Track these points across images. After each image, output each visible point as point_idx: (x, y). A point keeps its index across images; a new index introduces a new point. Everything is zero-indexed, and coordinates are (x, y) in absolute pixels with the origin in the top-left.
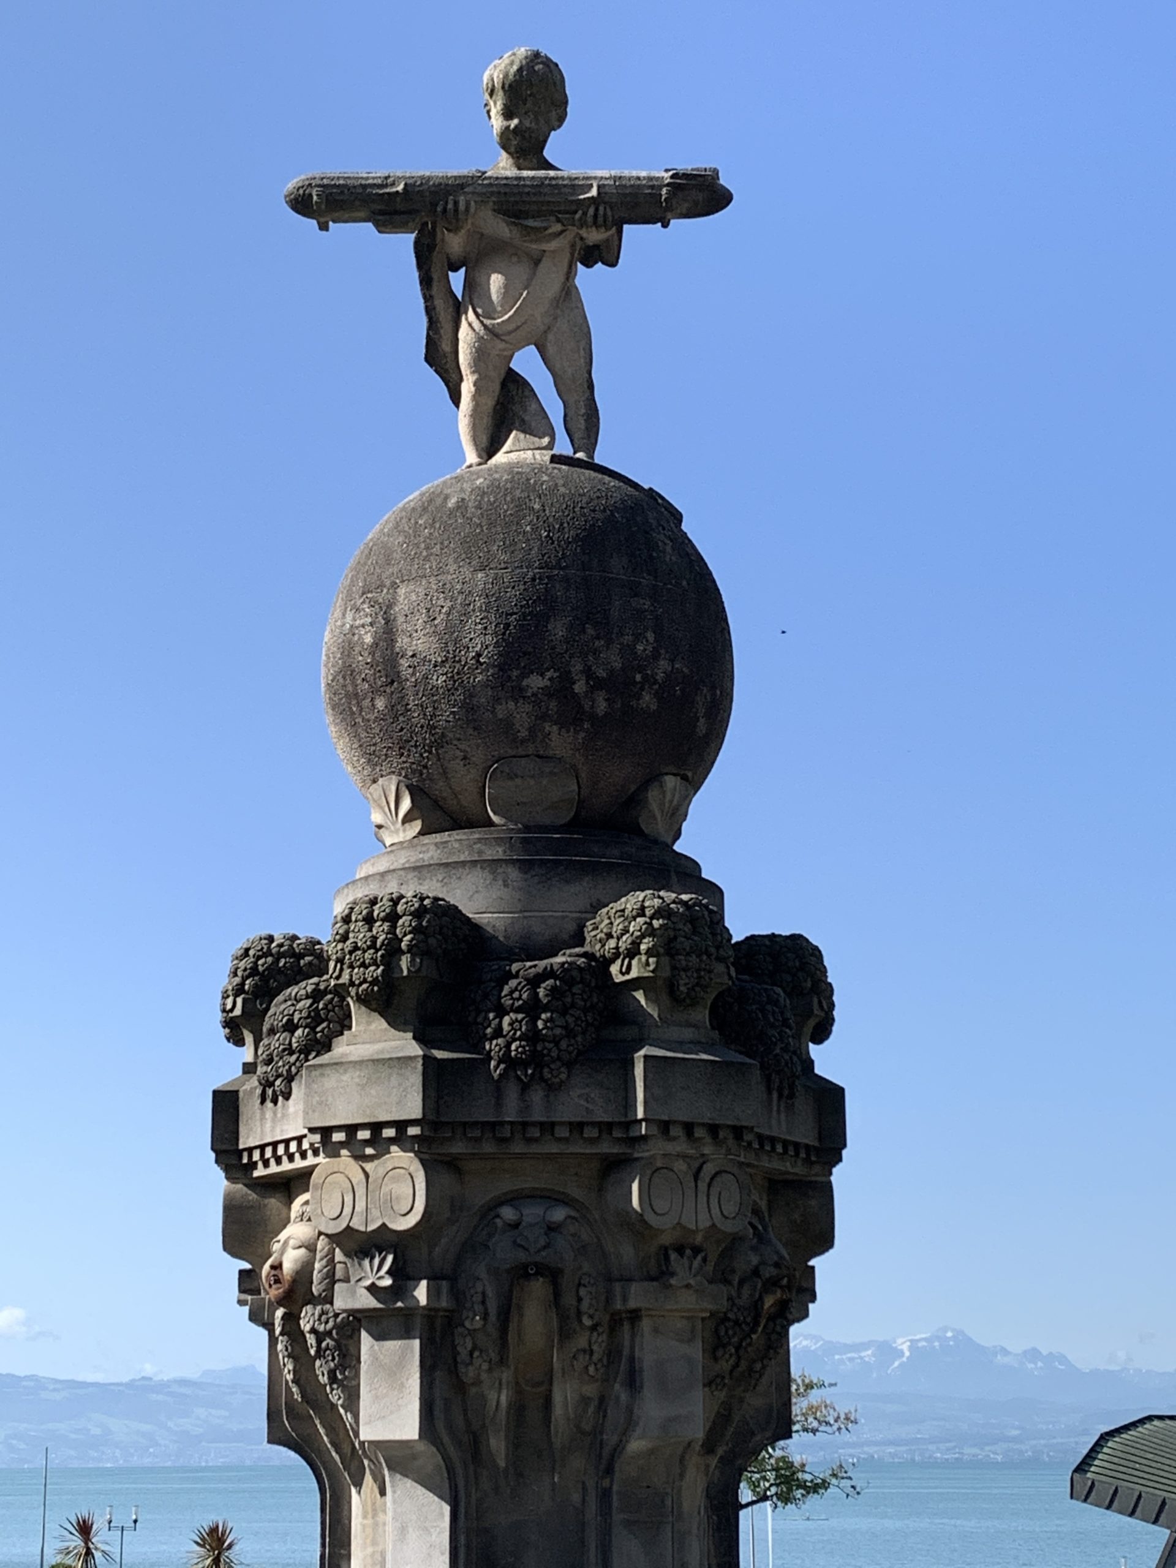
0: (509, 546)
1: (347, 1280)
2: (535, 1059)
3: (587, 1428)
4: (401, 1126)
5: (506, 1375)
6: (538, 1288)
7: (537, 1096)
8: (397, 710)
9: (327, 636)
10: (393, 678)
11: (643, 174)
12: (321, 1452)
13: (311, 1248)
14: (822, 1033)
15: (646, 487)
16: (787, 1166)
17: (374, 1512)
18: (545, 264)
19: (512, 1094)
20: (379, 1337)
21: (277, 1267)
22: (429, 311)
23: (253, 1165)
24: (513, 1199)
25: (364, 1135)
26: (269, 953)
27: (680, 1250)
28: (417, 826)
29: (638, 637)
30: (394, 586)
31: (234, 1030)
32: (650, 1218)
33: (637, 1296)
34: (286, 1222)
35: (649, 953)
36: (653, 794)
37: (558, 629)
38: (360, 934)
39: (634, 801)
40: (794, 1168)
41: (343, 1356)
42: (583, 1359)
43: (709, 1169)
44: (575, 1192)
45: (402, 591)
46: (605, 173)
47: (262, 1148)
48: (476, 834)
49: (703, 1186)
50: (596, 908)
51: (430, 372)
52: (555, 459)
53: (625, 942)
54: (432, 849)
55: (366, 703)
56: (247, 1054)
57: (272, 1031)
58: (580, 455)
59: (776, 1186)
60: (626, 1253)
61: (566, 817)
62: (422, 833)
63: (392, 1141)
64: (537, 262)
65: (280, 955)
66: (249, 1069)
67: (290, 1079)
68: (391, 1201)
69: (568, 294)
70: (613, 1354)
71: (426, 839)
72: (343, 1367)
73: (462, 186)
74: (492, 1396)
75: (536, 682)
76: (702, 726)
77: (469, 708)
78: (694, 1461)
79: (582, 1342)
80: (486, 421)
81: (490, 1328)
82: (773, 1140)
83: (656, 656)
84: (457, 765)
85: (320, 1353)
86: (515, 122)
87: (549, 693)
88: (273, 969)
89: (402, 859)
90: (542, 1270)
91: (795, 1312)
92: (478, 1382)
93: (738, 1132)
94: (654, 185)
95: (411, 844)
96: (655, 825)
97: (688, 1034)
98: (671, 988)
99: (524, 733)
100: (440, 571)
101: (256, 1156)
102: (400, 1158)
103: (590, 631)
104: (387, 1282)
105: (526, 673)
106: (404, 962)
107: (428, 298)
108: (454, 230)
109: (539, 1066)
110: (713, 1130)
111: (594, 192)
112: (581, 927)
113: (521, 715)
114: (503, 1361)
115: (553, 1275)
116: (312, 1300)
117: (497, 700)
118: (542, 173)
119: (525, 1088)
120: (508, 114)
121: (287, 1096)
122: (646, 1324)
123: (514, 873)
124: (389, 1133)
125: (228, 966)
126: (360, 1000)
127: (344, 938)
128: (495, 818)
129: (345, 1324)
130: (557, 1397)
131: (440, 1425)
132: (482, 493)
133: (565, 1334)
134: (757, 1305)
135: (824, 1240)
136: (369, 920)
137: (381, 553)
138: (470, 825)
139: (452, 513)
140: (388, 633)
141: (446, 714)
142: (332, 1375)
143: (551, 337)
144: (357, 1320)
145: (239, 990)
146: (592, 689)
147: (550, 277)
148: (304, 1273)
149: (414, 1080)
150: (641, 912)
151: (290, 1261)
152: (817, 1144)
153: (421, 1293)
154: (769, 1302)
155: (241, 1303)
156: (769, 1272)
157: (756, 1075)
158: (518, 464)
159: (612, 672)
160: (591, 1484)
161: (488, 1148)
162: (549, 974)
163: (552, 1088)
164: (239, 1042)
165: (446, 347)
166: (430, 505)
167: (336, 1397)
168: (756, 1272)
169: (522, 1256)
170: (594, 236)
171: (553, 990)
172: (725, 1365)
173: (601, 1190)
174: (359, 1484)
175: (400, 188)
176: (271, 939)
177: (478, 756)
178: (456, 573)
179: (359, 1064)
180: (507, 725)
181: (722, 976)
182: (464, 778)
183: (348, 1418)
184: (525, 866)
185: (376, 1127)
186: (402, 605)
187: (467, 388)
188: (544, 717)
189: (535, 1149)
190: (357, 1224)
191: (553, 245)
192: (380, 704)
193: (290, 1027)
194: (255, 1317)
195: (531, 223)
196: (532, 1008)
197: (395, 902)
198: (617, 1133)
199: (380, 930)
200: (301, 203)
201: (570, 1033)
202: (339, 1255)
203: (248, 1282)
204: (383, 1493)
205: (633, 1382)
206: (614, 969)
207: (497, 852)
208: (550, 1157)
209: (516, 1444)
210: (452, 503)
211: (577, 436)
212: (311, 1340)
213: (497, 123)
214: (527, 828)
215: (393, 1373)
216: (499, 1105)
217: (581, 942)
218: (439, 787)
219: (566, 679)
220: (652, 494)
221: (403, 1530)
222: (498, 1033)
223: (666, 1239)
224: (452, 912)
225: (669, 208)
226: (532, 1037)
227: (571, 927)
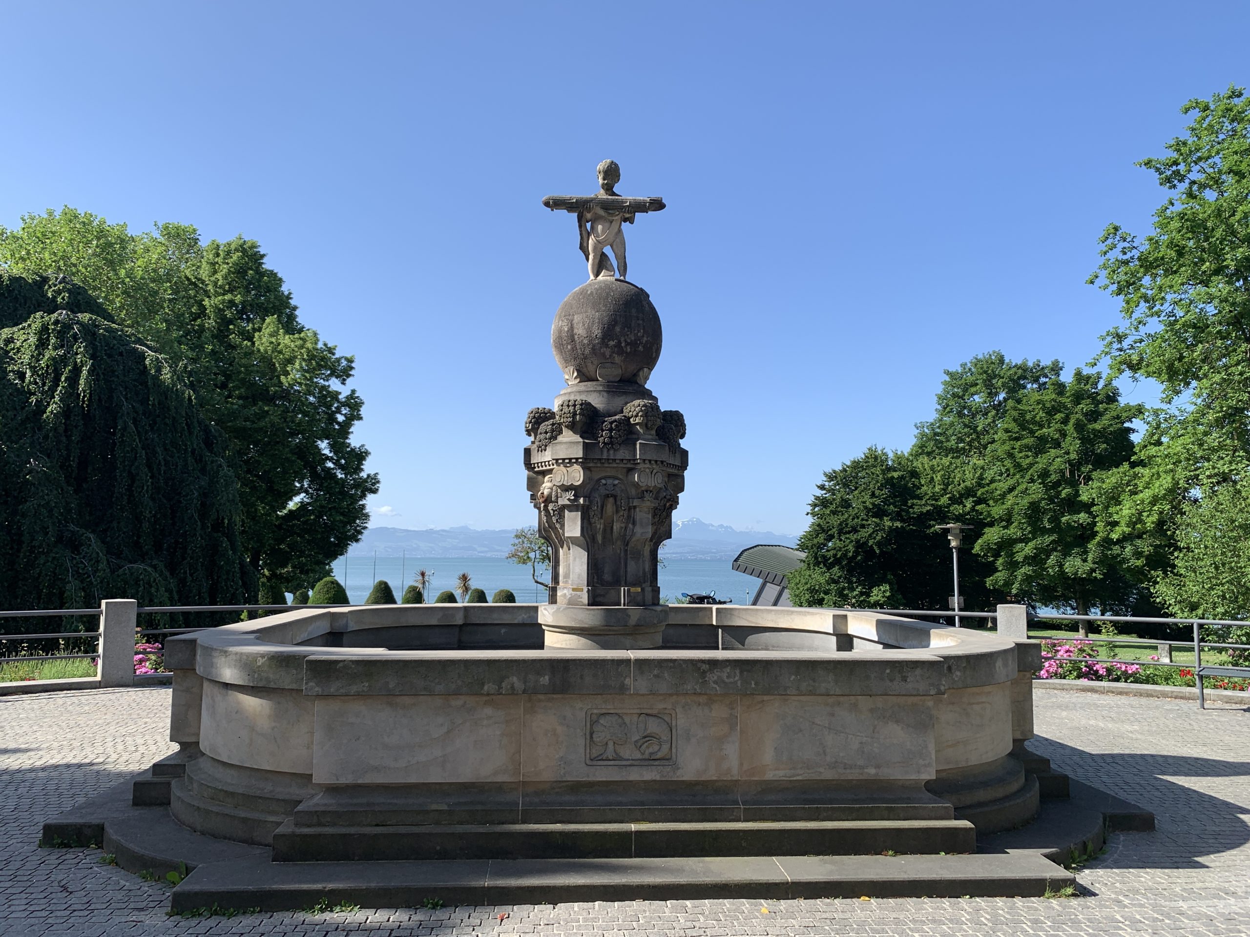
0: (605, 306)
1: (561, 497)
2: (611, 443)
3: (622, 534)
4: (577, 459)
5: (602, 521)
6: (611, 500)
7: (611, 452)
8: (574, 349)
9: (553, 327)
10: (573, 340)
11: (642, 198)
12: (553, 540)
13: (552, 489)
14: (682, 436)
15: (640, 287)
16: (673, 471)
17: (566, 554)
18: (614, 223)
19: (605, 450)
20: (570, 511)
21: (543, 493)
22: (581, 234)
23: (535, 468)
24: (605, 478)
25: (567, 461)
26: (538, 413)
27: (647, 491)
28: (578, 380)
29: (639, 331)
30: (573, 315)
31: (529, 432)
32: (640, 483)
33: (636, 503)
34: (543, 483)
35: (641, 416)
36: (641, 373)
37: (618, 329)
38: (566, 409)
39: (635, 375)
40: (676, 471)
41: (560, 516)
42: (622, 518)
43: (655, 471)
44: (621, 477)
45: (576, 317)
46: (631, 198)
47: (538, 463)
48: (594, 383)
49: (653, 475)
50: (626, 403)
51: (581, 252)
52: (616, 280)
53: (635, 413)
54: (583, 386)
55: (565, 346)
56: (532, 438)
57: (541, 433)
58: (622, 278)
59: (670, 475)
60: (633, 492)
61: (618, 379)
62: (579, 382)
63: (574, 463)
64: (611, 222)
65: (541, 413)
66: (533, 443)
67: (546, 446)
68: (574, 478)
69: (620, 231)
70: (629, 517)
71: (581, 384)
72: (560, 518)
73: (592, 201)
74: (598, 526)
75: (612, 343)
76: (654, 355)
77: (593, 349)
78: (647, 543)
79: (622, 514)
80: (596, 266)
81: (599, 510)
82: (670, 464)
83: (643, 336)
84: (590, 364)
85: (554, 515)
86: (606, 182)
87: (615, 346)
88: (540, 417)
89: (575, 389)
90: (612, 496)
91: (674, 507)
92: (595, 523)
93: (662, 462)
94: (645, 202)
95: (576, 385)
96: (640, 381)
97: (650, 437)
98: (646, 425)
99: (608, 357)
100: (586, 312)
101: (536, 465)
102: (576, 467)
103: (626, 329)
104: (573, 498)
105: (609, 340)
106: (578, 417)
107: (581, 231)
108: (589, 212)
109: (612, 445)
110: (656, 461)
111: (628, 204)
112: (623, 409)
113: (608, 352)
114: (601, 518)
115: (615, 497)
116: (552, 502)
117: (601, 347)
118: (614, 197)
119: (608, 450)
120: (604, 179)
121: (545, 450)
122: (638, 509)
123: (605, 394)
124: (574, 461)
125: (527, 416)
126: (566, 427)
127: (562, 410)
128: (599, 379)
129: (561, 508)
130: (615, 527)
131: (586, 534)
132: (597, 290)
133: (617, 512)
134: (665, 505)
135: (682, 489)
136: (568, 406)
137: (568, 306)
138: (593, 380)
139: (589, 295)
140: (572, 328)
141: (587, 351)
142: (557, 520)
143: (615, 244)
144: (564, 507)
145: (530, 422)
146: (626, 345)
147: (615, 226)
148: (550, 496)
149: (581, 447)
150: (639, 406)
151: (546, 492)
152: (680, 465)
153: (581, 501)
154: (668, 504)
155: (531, 502)
156: (668, 497)
157: (667, 448)
158: (606, 281)
159: (631, 341)
160: (622, 548)
161: (599, 465)
162: (615, 421)
163: (615, 450)
164: (529, 435)
165: (585, 245)
166: (583, 292)
167: (558, 526)
168: (665, 497)
169: (607, 492)
170: (627, 215)
171: (616, 425)
172: (656, 520)
173: (627, 476)
174: (562, 547)
175: (575, 201)
176: (538, 409)
177: (596, 362)
178: (591, 312)
179: (566, 443)
180: (604, 355)
181: (659, 422)
182: (591, 368)
183: (561, 531)
184: (608, 392)
185: (570, 459)
186: (575, 321)
187: (591, 257)
188: (613, 352)
189: (610, 465)
190: (565, 483)
191: (616, 218)
192: (569, 347)
193: (546, 433)
194: (535, 506)
195: (610, 212)
196: (611, 430)
197: (575, 401)
198: (632, 462)
199: (571, 409)
200: (547, 204)
201: (620, 436)
202: (559, 491)
203: (533, 497)
204: (569, 549)
205: (634, 524)
206: (631, 420)
207: (601, 388)
208: (614, 467)
209: (604, 538)
210: (589, 292)
211: (621, 272)
212: (551, 512)
213: (601, 181)
214: (608, 382)
215: (574, 520)
216: (602, 454)
217: (622, 413)
218: (584, 370)
219: (620, 342)
220: (642, 290)
221: (575, 559)
222: (602, 436)
223: (643, 489)
224: (589, 404)
225: (649, 209)
226: (611, 437)
227: (620, 408)
